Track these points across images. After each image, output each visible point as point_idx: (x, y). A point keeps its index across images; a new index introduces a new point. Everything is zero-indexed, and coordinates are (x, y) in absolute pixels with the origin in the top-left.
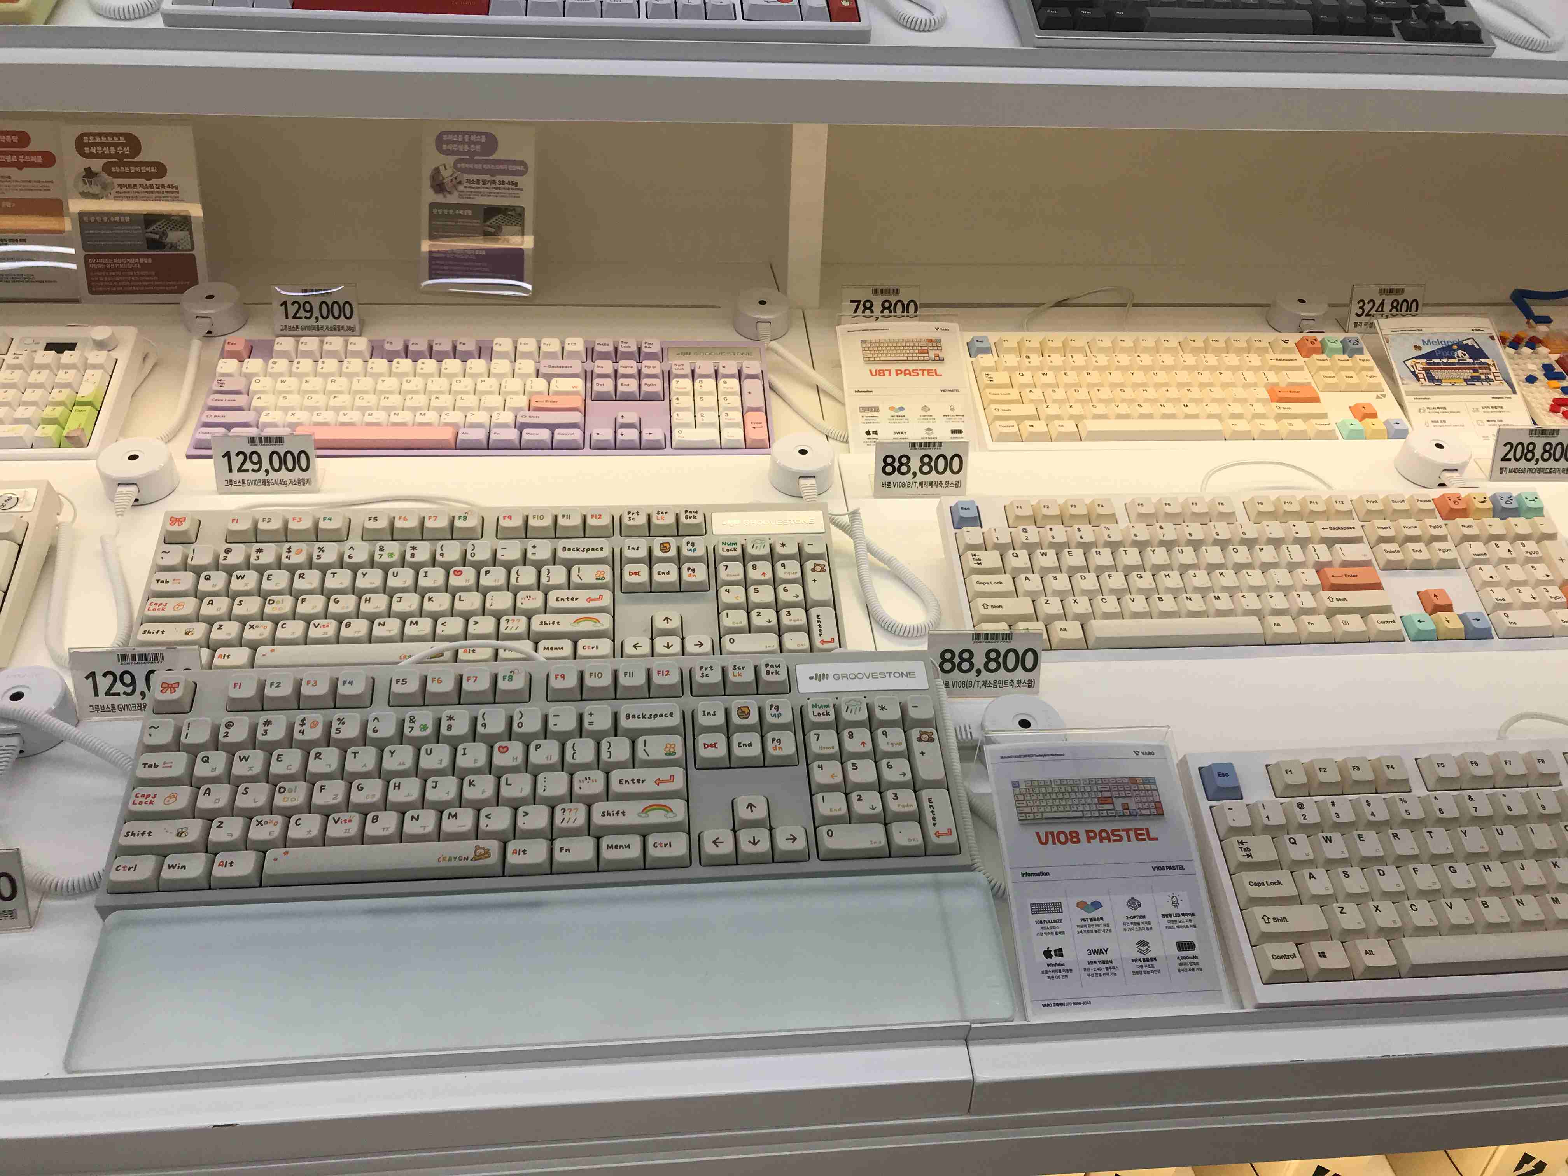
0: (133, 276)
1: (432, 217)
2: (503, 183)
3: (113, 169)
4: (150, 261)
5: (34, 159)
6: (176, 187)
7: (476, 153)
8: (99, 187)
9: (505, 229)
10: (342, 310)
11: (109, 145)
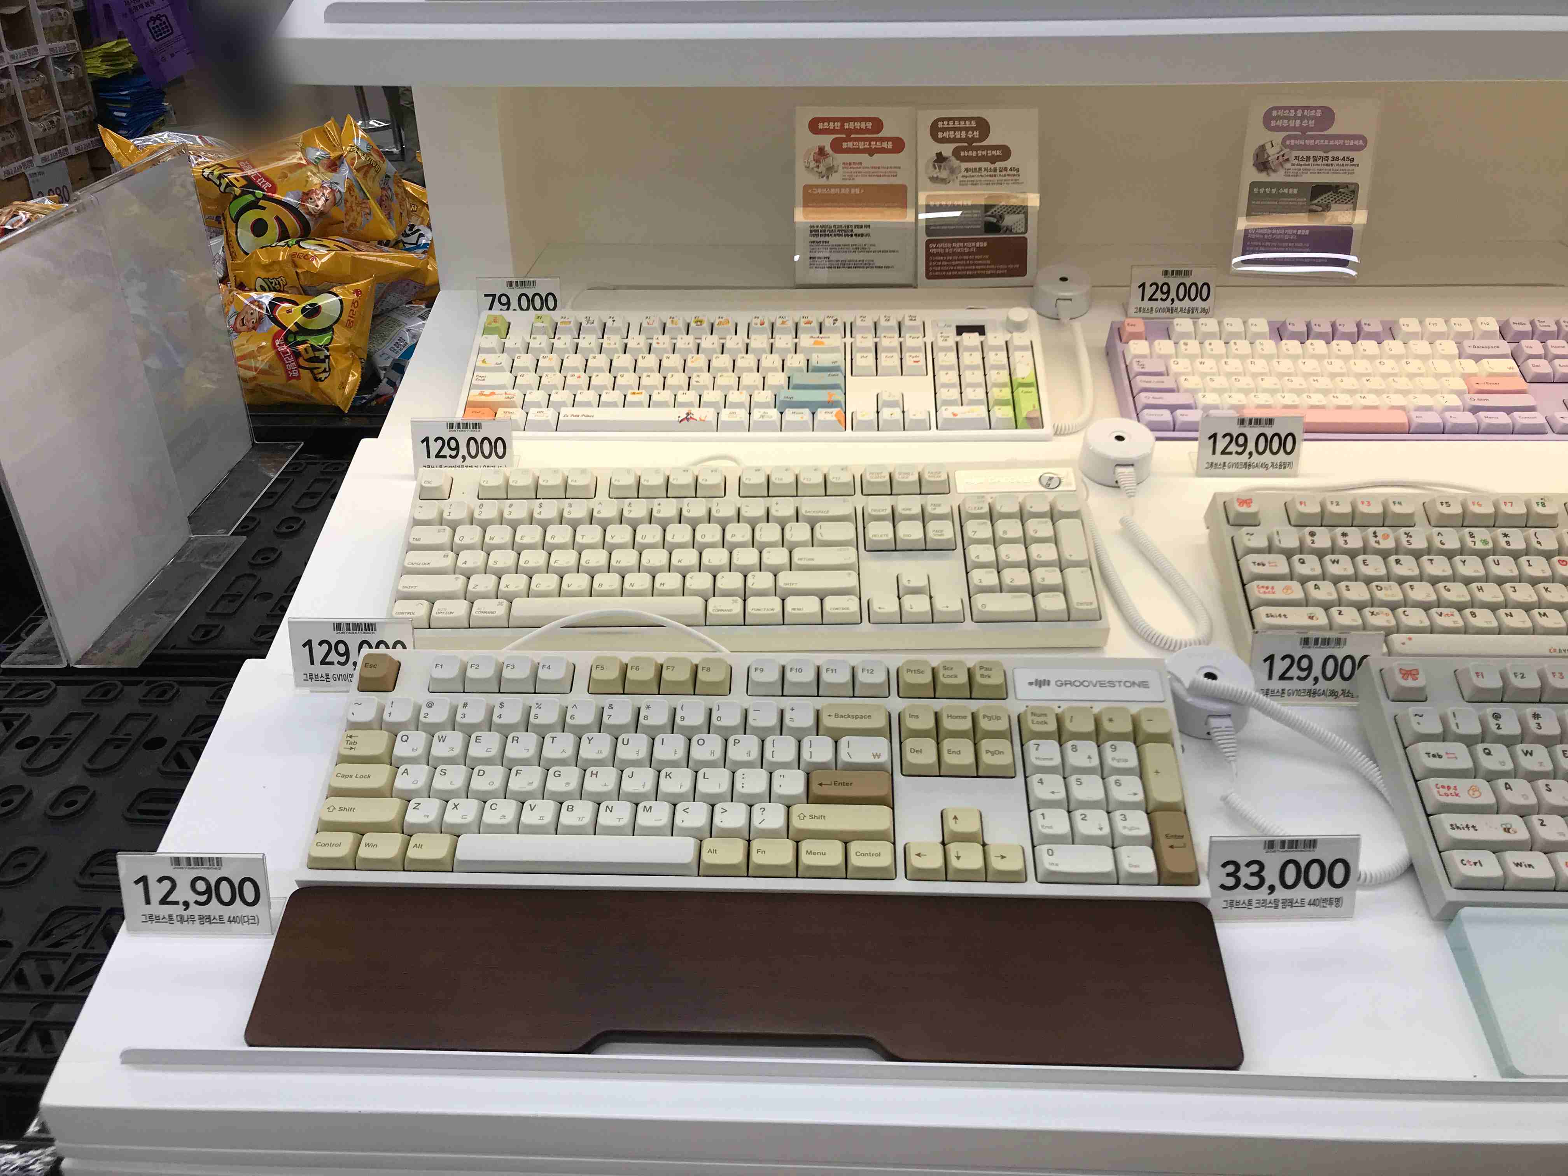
0: (969, 260)
1: (1252, 196)
2: (1337, 159)
3: (962, 154)
4: (985, 244)
5: (885, 145)
6: (1018, 170)
7: (1308, 129)
8: (948, 171)
9: (1333, 206)
10: (1199, 292)
11: (960, 129)
